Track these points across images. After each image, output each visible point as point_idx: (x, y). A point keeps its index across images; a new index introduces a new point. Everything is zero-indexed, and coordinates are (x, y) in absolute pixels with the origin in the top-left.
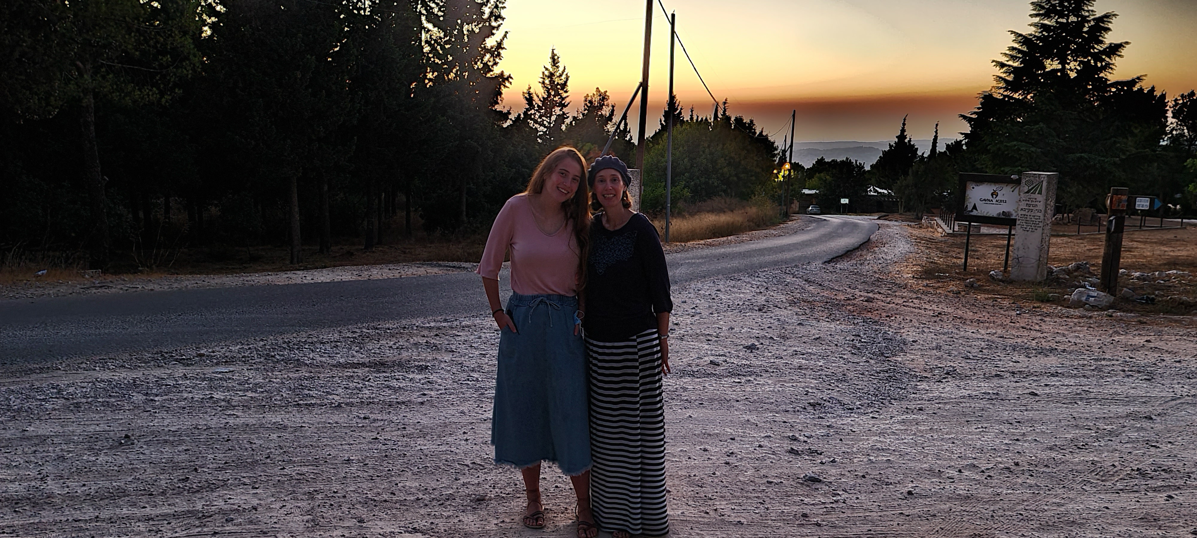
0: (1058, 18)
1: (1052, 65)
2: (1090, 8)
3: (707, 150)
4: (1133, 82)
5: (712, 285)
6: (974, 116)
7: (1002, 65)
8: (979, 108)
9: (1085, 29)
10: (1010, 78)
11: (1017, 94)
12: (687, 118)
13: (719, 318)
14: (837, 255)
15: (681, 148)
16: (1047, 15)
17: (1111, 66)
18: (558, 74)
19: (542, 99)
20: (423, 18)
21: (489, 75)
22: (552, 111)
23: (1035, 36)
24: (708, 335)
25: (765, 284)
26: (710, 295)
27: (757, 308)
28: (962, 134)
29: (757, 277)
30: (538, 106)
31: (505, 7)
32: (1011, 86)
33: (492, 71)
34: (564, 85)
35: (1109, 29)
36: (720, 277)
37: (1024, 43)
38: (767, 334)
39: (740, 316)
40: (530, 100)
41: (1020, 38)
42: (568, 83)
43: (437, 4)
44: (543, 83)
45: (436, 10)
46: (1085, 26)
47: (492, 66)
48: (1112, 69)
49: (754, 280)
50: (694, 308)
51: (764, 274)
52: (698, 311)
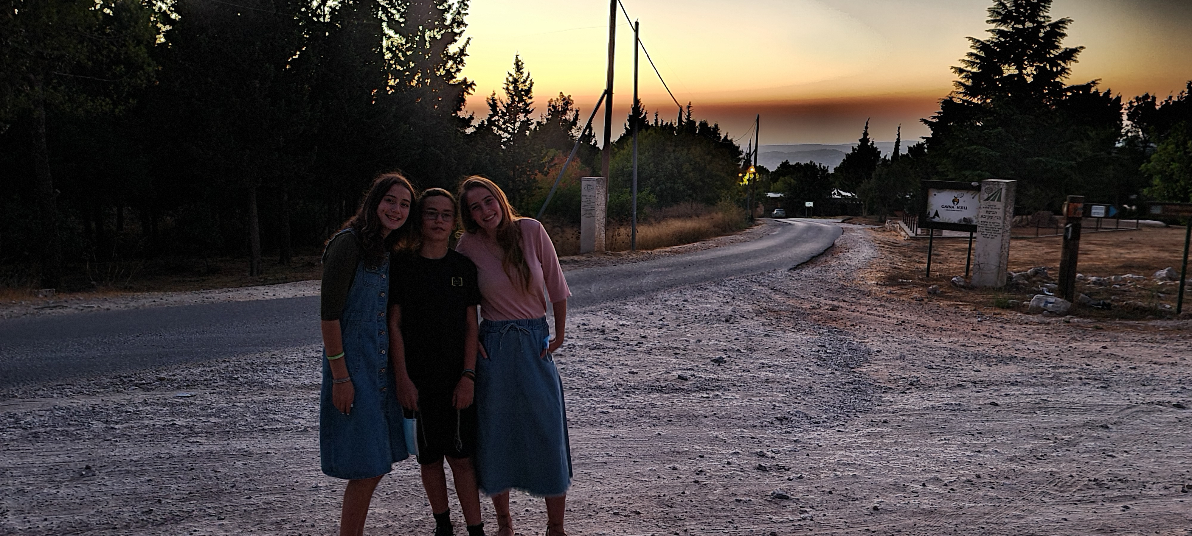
0: (1015, 24)
1: (1009, 70)
2: (1046, 14)
3: (672, 155)
4: (1088, 87)
5: (679, 295)
6: (934, 121)
7: (961, 71)
8: (939, 113)
9: (1041, 35)
10: (969, 83)
11: (976, 99)
12: (652, 122)
13: (687, 330)
14: (802, 261)
15: (646, 153)
16: (1004, 21)
17: (1066, 71)
18: (522, 80)
19: (506, 105)
20: (384, 25)
21: (451, 82)
22: (516, 118)
23: (992, 42)
24: (676, 348)
25: (731, 293)
26: (677, 305)
27: (724, 319)
28: (923, 138)
29: (724, 286)
30: (502, 112)
31: (467, 14)
32: (970, 91)
33: (455, 78)
34: (528, 91)
35: (1064, 35)
36: (687, 286)
37: (981, 49)
38: (734, 347)
39: (707, 328)
40: (493, 106)
41: (978, 44)
42: (533, 89)
43: (399, 11)
44: (507, 89)
45: (397, 17)
46: (1040, 32)
47: (455, 73)
48: (1067, 73)
49: (721, 289)
50: (661, 320)
51: (730, 282)
52: (666, 323)
